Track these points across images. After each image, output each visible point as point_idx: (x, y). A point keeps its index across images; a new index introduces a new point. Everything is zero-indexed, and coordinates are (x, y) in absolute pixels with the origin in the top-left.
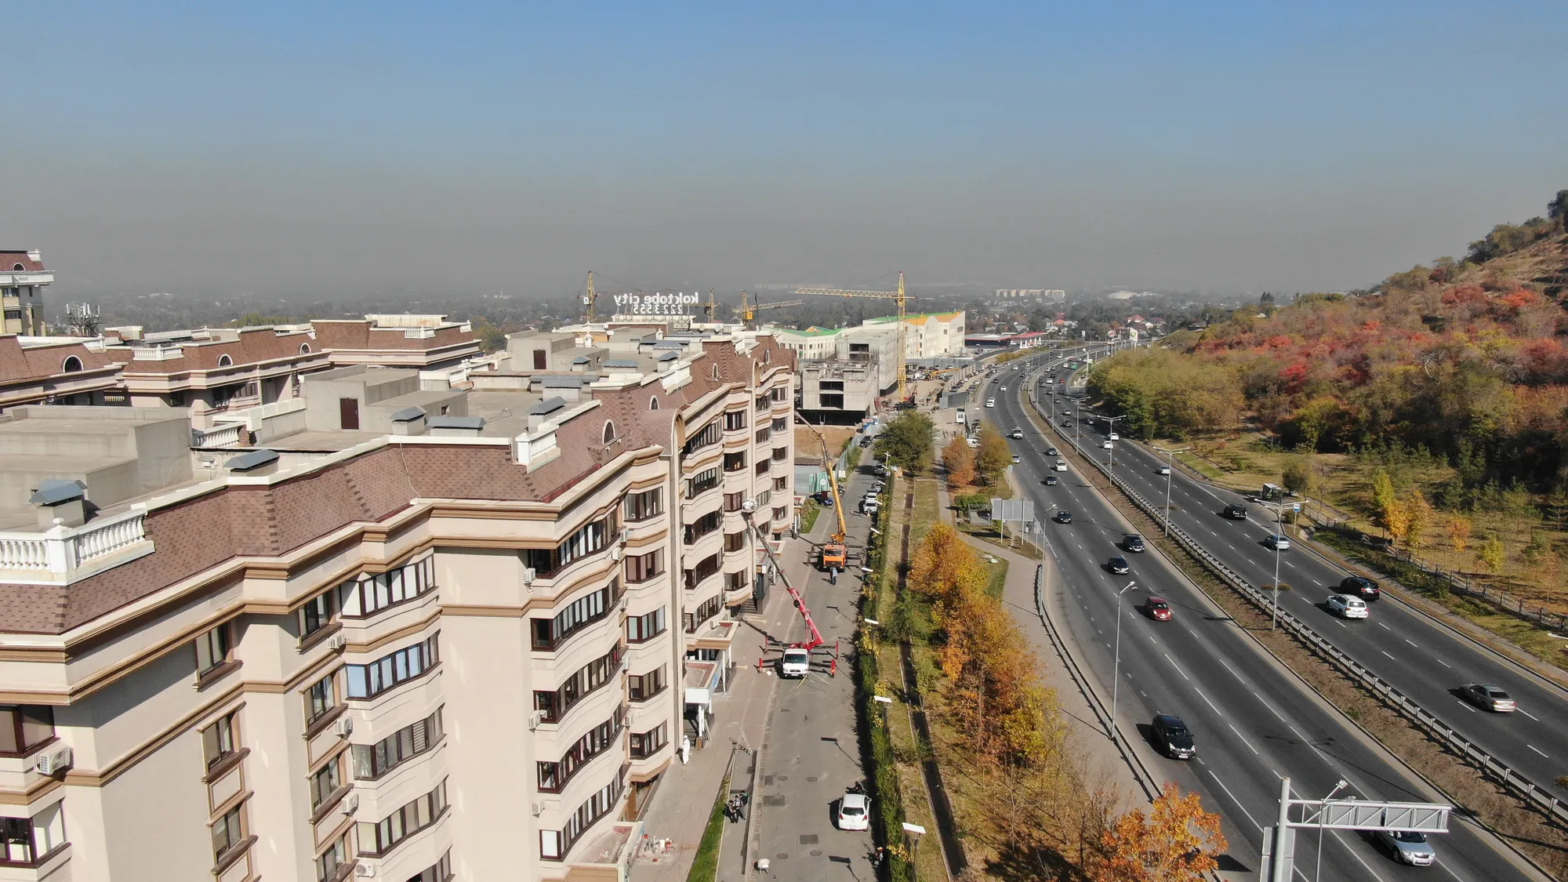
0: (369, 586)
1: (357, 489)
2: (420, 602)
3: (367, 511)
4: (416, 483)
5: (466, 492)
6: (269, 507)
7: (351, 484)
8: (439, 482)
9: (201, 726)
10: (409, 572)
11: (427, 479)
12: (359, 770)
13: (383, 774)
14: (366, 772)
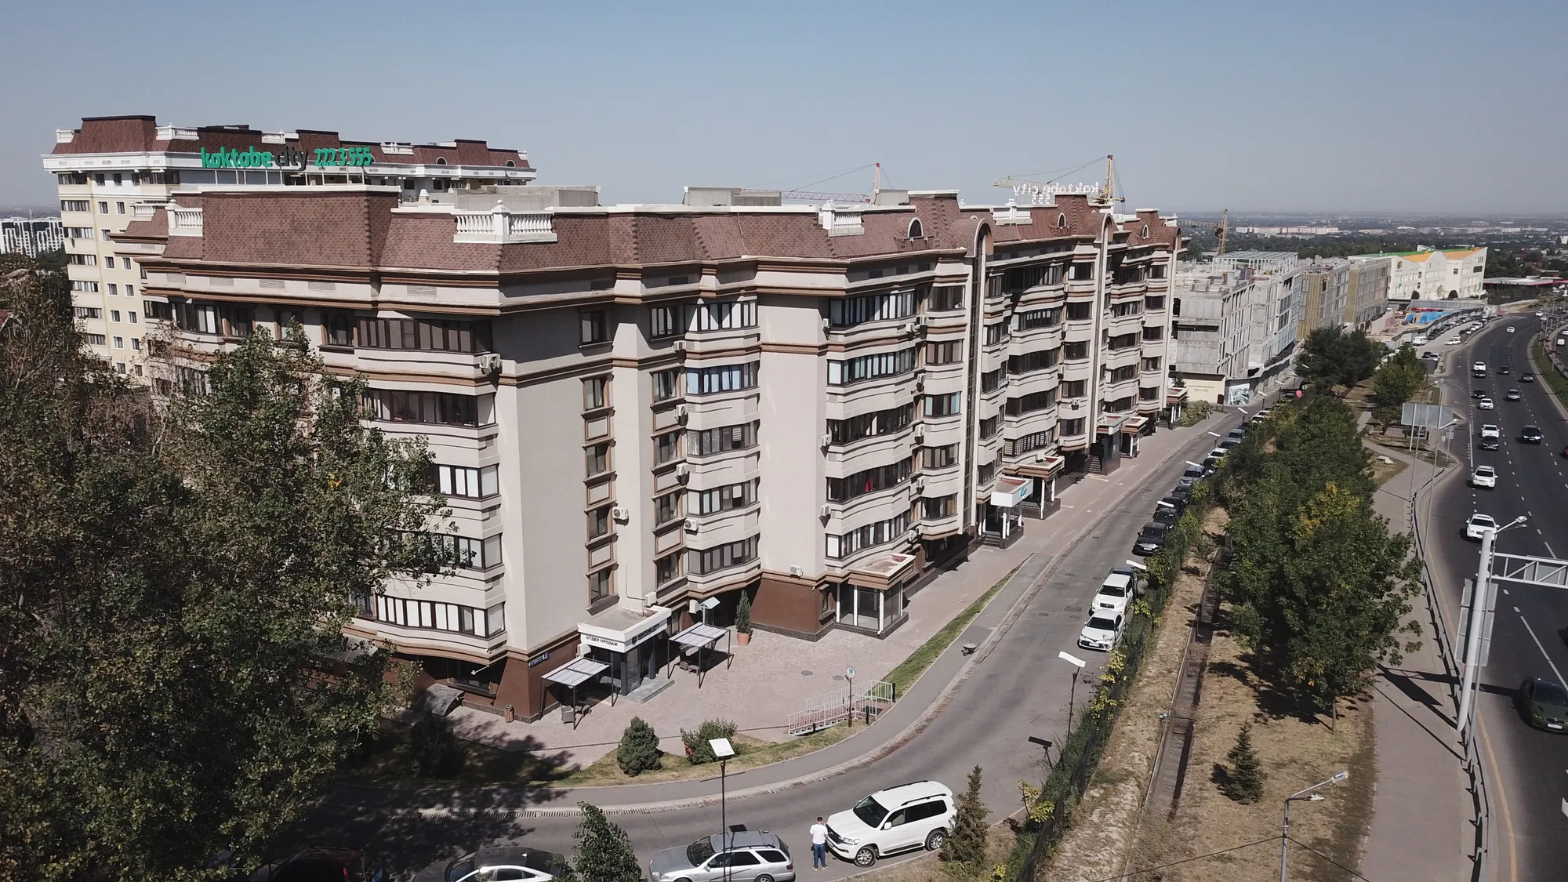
0: (704, 311)
1: (700, 235)
2: (743, 333)
3: (706, 252)
4: (748, 245)
5: (783, 251)
6: (634, 228)
7: (696, 231)
8: (764, 244)
9: (582, 377)
10: (736, 308)
11: (756, 241)
12: (693, 449)
13: (707, 455)
14: (696, 453)
